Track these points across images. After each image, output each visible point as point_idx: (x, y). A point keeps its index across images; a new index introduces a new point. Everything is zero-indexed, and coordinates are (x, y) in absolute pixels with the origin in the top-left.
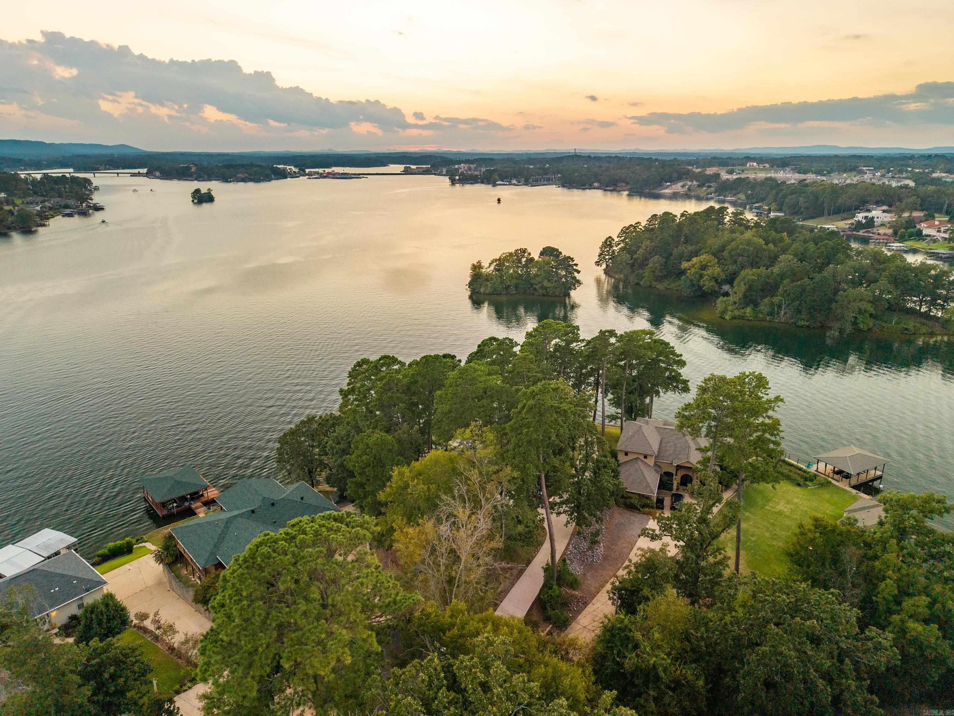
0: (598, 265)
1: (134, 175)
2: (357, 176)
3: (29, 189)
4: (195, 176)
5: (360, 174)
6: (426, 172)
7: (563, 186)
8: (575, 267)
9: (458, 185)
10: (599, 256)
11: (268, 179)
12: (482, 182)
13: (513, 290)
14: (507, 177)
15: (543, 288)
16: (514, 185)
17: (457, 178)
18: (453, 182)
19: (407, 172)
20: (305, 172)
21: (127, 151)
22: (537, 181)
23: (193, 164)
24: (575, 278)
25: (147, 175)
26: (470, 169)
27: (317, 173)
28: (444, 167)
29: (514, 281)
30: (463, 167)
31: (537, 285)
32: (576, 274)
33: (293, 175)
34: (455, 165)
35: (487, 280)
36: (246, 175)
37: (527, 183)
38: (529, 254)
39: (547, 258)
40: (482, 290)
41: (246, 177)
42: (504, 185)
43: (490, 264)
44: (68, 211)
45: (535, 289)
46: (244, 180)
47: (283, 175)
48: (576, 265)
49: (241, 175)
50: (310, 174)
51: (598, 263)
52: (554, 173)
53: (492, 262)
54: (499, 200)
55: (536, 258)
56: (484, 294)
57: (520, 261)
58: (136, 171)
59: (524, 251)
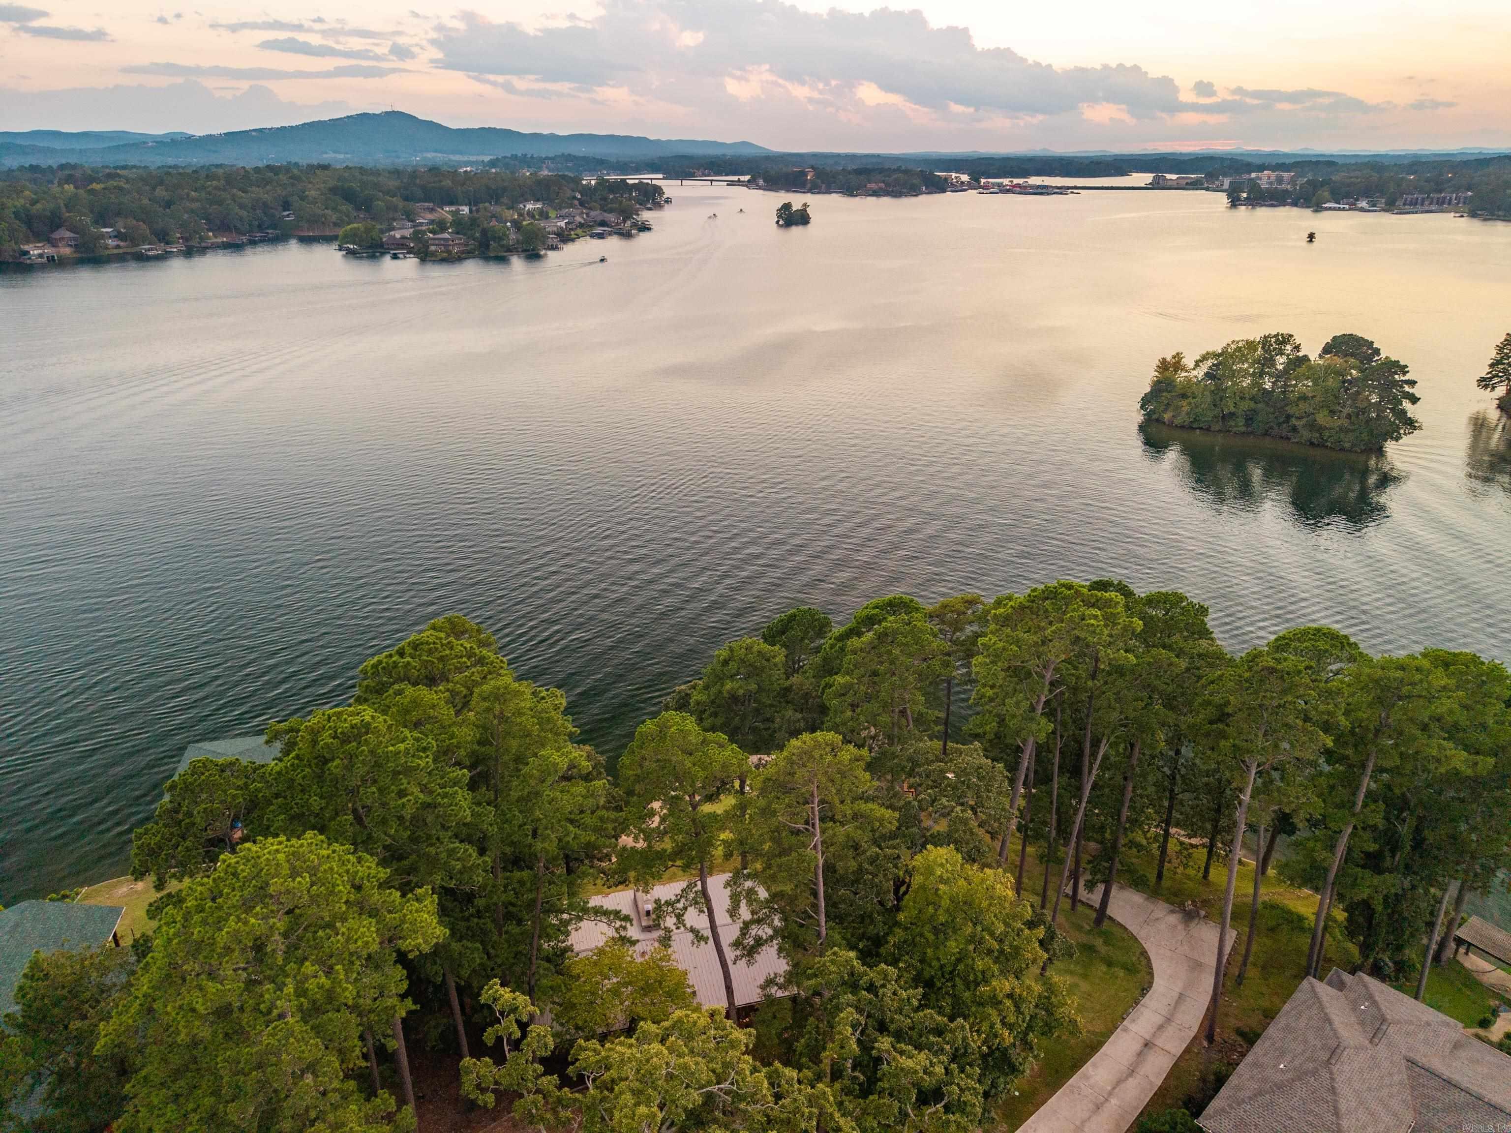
0: (1486, 387)
1: (731, 183)
2: (1063, 190)
3: (575, 198)
4: (809, 185)
5: (1069, 188)
6: (1194, 185)
7: (1473, 215)
8: (1407, 388)
9: (1243, 207)
10: (1492, 366)
11: (913, 191)
12: (1295, 204)
13: (1239, 425)
14: (1347, 196)
15: (1313, 426)
16: (1362, 210)
17: (1245, 195)
18: (1235, 203)
19: (1155, 185)
20: (979, 182)
21: (746, 152)
22: (1414, 203)
23: (812, 167)
24: (1404, 412)
25: (748, 184)
26: (1280, 180)
27: (999, 185)
28: (1225, 175)
29: (1245, 405)
30: (1265, 179)
31: (1300, 418)
32: (1406, 404)
33: (959, 188)
34: (1250, 173)
35: (1184, 396)
36: (882, 185)
37: (1391, 207)
38: (1297, 348)
39: (1338, 361)
40: (1167, 416)
41: (881, 189)
42: (1339, 209)
43: (1197, 364)
44: (599, 230)
45: (1294, 429)
46: (876, 194)
47: (940, 186)
48: (1412, 383)
49: (873, 186)
50: (985, 187)
51: (1485, 383)
52: (1457, 189)
53: (1204, 358)
54: (1311, 237)
55: (1314, 356)
56: (1171, 425)
57: (1271, 362)
58: (735, 178)
59: (1286, 339)
